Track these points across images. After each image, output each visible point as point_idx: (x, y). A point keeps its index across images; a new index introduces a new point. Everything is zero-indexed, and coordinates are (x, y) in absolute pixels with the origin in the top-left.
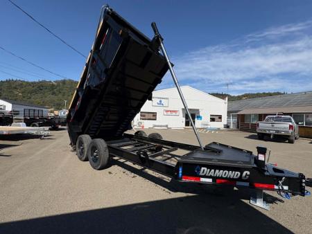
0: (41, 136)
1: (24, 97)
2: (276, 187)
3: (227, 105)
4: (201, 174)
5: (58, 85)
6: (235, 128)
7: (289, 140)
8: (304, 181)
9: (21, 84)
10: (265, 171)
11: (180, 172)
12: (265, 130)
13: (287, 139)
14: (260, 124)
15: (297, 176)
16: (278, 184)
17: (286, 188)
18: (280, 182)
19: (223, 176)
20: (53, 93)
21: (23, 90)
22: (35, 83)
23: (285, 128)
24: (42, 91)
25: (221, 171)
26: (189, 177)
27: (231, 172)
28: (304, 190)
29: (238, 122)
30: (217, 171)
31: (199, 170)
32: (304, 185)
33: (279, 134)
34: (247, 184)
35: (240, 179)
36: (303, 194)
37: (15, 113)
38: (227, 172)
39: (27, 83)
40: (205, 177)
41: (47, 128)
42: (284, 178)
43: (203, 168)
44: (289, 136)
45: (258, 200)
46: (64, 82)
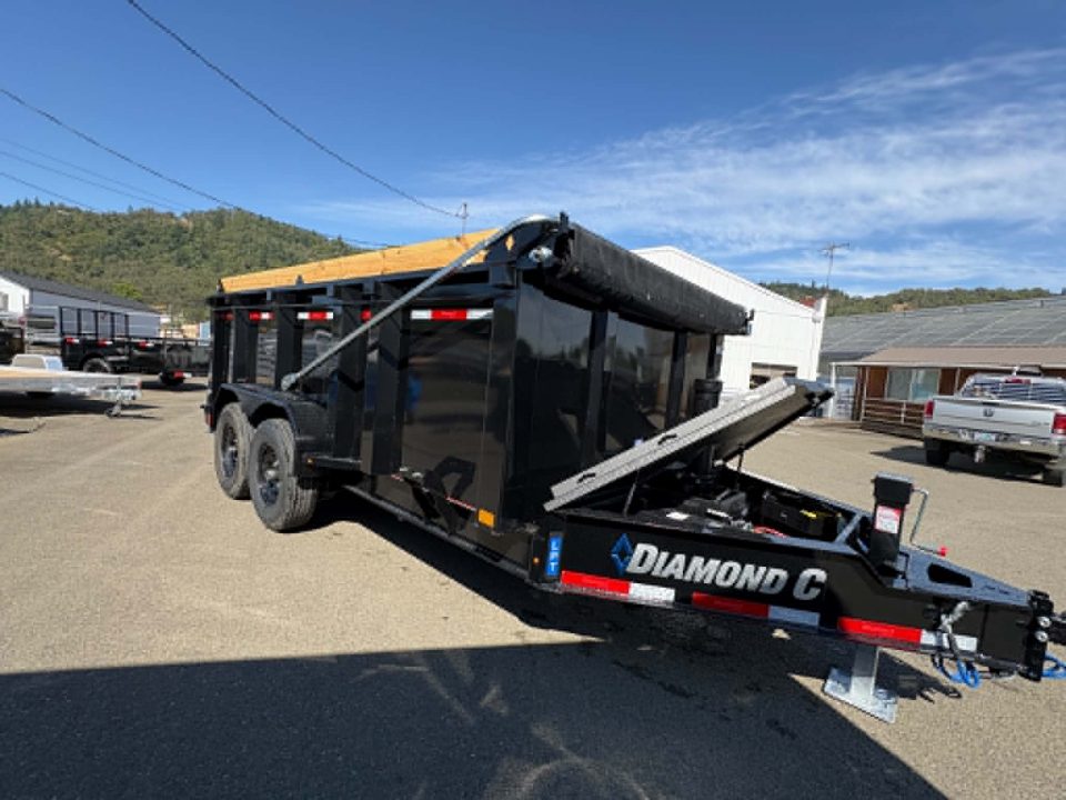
0: (112, 405)
1: (78, 269)
2: (928, 638)
3: (820, 326)
4: (633, 567)
5: (198, 230)
6: (845, 419)
7: (1046, 472)
8: (1045, 621)
9: (69, 222)
10: (894, 573)
11: (554, 554)
12: (954, 430)
13: (1040, 469)
14: (938, 406)
15: (1024, 602)
16: (935, 627)
17: (967, 643)
18: (946, 621)
19: (720, 582)
20: (182, 260)
21: (74, 241)
22: (115, 217)
23: (1036, 425)
24: (142, 249)
25: (714, 563)
26: (587, 578)
27: (750, 568)
28: (1043, 657)
29: (858, 397)
30: (697, 561)
31: (626, 554)
32: (1042, 636)
33: (1010, 445)
34: (811, 619)
35: (786, 598)
36: (1034, 673)
37: (36, 320)
38: (736, 566)
39: (89, 216)
40: (647, 579)
41: (137, 379)
42: (962, 605)
43: (641, 548)
44: (1048, 457)
45: (856, 681)
46: (219, 219)
